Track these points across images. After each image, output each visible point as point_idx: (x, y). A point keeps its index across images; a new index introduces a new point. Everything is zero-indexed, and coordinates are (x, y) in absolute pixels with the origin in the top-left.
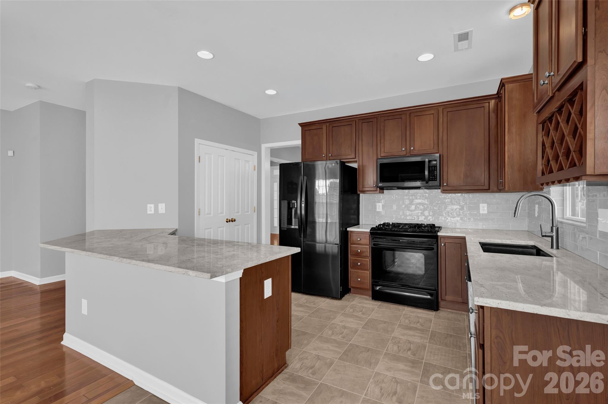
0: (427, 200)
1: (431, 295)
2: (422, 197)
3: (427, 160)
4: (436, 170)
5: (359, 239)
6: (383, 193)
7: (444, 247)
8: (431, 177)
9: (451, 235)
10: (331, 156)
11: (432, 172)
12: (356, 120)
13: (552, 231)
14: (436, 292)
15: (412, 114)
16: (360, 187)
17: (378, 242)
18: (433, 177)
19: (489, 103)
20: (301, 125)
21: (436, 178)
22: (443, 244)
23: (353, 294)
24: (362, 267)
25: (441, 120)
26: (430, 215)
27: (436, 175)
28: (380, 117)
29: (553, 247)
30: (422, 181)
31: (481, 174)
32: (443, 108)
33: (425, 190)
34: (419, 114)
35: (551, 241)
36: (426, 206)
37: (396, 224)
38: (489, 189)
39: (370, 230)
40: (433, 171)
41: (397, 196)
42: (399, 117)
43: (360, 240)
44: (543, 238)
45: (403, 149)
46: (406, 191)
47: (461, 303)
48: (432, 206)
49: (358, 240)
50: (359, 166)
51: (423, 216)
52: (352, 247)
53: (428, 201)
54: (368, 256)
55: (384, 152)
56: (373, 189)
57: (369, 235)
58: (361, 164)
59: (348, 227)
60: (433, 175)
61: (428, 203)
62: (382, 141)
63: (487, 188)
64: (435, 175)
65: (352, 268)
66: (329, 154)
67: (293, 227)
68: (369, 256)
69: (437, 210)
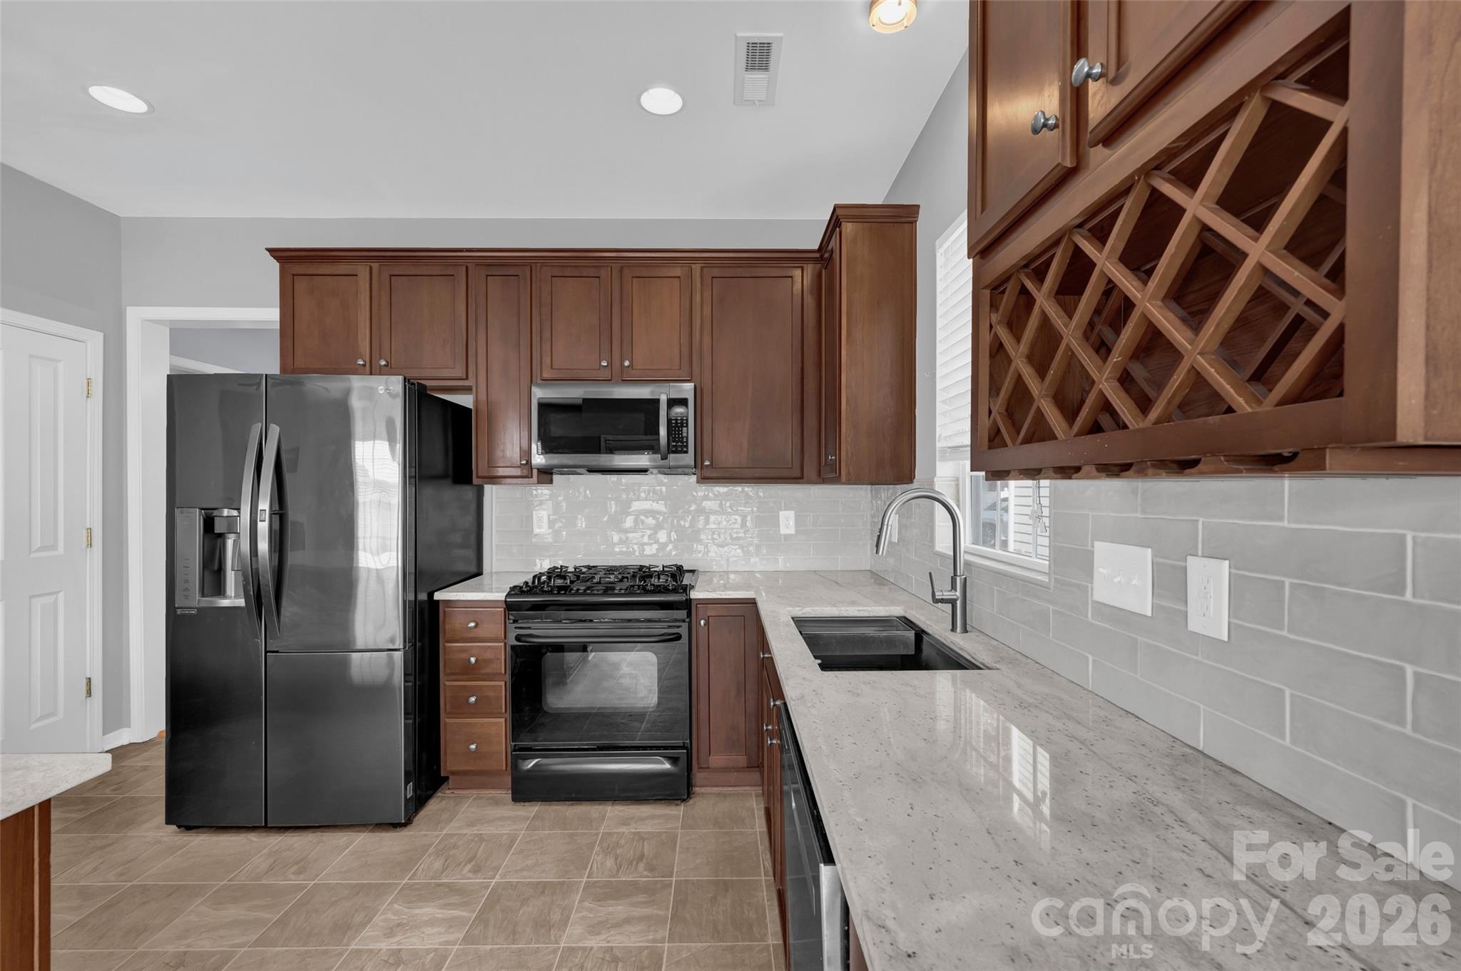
0: (663, 502)
1: (674, 760)
2: (651, 494)
3: (663, 398)
4: (685, 425)
5: (472, 624)
6: (551, 482)
7: (706, 627)
8: (674, 444)
9: (721, 595)
10: (385, 365)
11: (675, 431)
12: (469, 265)
13: (954, 587)
14: (687, 752)
15: (626, 271)
16: (479, 464)
17: (529, 628)
18: (679, 444)
19: (802, 269)
20: (279, 254)
21: (687, 446)
22: (702, 622)
23: (456, 792)
24: (483, 709)
25: (697, 298)
26: (670, 541)
27: (687, 437)
28: (539, 265)
29: (956, 629)
30: (653, 453)
31: (783, 441)
32: (704, 267)
33: (661, 477)
34: (645, 272)
35: (951, 613)
36: (661, 518)
37: (584, 570)
38: (802, 477)
39: (508, 595)
40: (679, 427)
41: (588, 492)
42: (592, 272)
43: (476, 626)
44: (936, 605)
45: (603, 364)
46: (613, 478)
47: (744, 768)
48: (676, 517)
49: (471, 628)
50: (476, 402)
51: (655, 543)
52: (451, 650)
53: (665, 504)
54: (501, 674)
55: (552, 368)
56: (517, 472)
57: (502, 609)
58: (483, 397)
59: (437, 590)
60: (679, 437)
61: (666, 511)
62: (547, 334)
63: (799, 475)
64: (683, 438)
65: (450, 713)
66: (380, 359)
67: (225, 603)
68: (503, 672)
69: (688, 528)
